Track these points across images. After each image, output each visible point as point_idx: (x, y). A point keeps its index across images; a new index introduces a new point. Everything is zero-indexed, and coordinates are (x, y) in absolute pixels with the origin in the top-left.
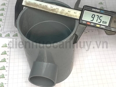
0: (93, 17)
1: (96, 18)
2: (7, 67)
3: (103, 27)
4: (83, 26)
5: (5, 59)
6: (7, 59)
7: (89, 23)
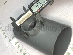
1: (38, 5)
2: (25, 52)
3: (46, 4)
4: (38, 14)
6: (22, 48)
7: (39, 10)
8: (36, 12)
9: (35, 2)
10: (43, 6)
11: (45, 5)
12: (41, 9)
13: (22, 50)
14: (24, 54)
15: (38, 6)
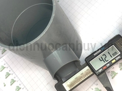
0: (101, 59)
2: (20, 85)
4: (102, 74)
5: (13, 80)
6: (15, 77)
8: (100, 71)
9: (98, 52)
10: (114, 61)
11: (117, 59)
12: (109, 65)
13: (13, 81)
14: (18, 88)
15: (103, 60)
